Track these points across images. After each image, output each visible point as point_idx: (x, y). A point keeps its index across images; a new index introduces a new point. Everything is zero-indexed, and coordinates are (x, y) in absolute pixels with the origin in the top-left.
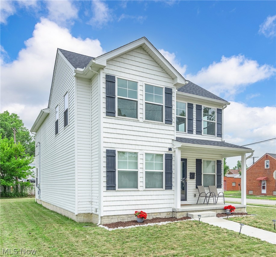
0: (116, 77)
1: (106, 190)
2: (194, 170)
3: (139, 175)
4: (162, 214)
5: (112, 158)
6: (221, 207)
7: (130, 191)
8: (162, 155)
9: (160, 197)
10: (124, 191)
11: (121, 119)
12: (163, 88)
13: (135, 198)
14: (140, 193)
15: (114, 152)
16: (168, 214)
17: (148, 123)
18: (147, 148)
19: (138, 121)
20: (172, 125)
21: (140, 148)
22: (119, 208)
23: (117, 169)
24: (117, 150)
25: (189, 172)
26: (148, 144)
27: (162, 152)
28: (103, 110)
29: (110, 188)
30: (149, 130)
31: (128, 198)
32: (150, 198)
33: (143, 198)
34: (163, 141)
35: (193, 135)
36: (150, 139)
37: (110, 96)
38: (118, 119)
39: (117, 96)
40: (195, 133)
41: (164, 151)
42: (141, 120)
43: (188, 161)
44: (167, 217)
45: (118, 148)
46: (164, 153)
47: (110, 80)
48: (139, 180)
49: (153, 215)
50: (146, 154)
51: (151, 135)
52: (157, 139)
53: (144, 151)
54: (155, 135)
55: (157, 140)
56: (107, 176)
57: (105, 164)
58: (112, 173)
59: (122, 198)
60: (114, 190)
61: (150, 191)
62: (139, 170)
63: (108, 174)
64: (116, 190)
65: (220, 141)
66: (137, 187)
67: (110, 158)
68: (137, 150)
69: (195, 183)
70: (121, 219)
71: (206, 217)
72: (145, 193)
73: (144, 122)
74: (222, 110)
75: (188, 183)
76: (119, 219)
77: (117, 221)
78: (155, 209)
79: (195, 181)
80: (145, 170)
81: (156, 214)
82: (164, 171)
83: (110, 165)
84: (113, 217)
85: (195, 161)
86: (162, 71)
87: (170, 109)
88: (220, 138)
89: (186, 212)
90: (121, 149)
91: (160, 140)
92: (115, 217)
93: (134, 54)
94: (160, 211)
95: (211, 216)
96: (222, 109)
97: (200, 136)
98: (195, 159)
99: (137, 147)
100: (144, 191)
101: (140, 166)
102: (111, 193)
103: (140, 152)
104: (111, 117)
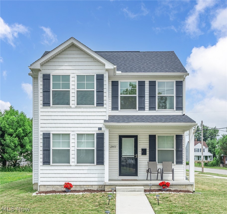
0: (51, 74)
1: (42, 165)
2: (147, 146)
3: (71, 152)
4: (93, 187)
5: (48, 139)
6: (156, 183)
7: (63, 166)
8: (94, 134)
9: (92, 172)
10: (58, 166)
11: (56, 107)
12: (94, 75)
13: (68, 172)
14: (72, 168)
15: (49, 134)
16: (101, 187)
17: (80, 108)
18: (79, 129)
19: (71, 107)
20: (104, 107)
21: (72, 129)
22: (53, 179)
23: (52, 148)
24: (51, 133)
25: (141, 148)
26: (81, 125)
27: (94, 132)
28: (41, 102)
29: (46, 163)
30: (81, 114)
31: (62, 172)
32: (82, 172)
33: (75, 172)
34: (95, 121)
35: (145, 111)
36: (81, 121)
37: (46, 91)
38: (53, 107)
39: (51, 89)
40: (148, 109)
41: (95, 131)
42: (73, 106)
43: (138, 137)
44: (99, 190)
45: (53, 131)
46: (95, 133)
47: (46, 78)
48: (71, 156)
49: (85, 187)
50: (78, 134)
51: (83, 118)
52: (88, 120)
53: (76, 132)
54: (86, 118)
55: (89, 122)
56: (43, 154)
57: (42, 145)
58: (47, 151)
59: (56, 172)
60: (48, 165)
61: (82, 166)
62: (71, 149)
63: (44, 152)
64: (51, 165)
65: (181, 114)
66: (69, 163)
67: (46, 139)
68: (70, 132)
69: (148, 159)
70: (56, 189)
71: (131, 191)
72: (77, 168)
73: (76, 107)
74: (183, 82)
75: (139, 159)
76: (53, 188)
77: (52, 190)
78: (87, 182)
79: (148, 157)
80: (76, 148)
81: (88, 186)
82: (95, 148)
83: (46, 145)
84: (49, 186)
85: (148, 137)
86: (94, 61)
87: (101, 93)
88: (181, 111)
89: (115, 186)
90: (56, 132)
91: (92, 121)
92: (50, 187)
93: (67, 52)
94: (92, 184)
95: (138, 191)
96: (182, 80)
97: (154, 111)
98: (148, 135)
99: (69, 129)
100: (75, 165)
101: (71, 145)
102: (46, 167)
103: (72, 133)
104: (47, 107)
